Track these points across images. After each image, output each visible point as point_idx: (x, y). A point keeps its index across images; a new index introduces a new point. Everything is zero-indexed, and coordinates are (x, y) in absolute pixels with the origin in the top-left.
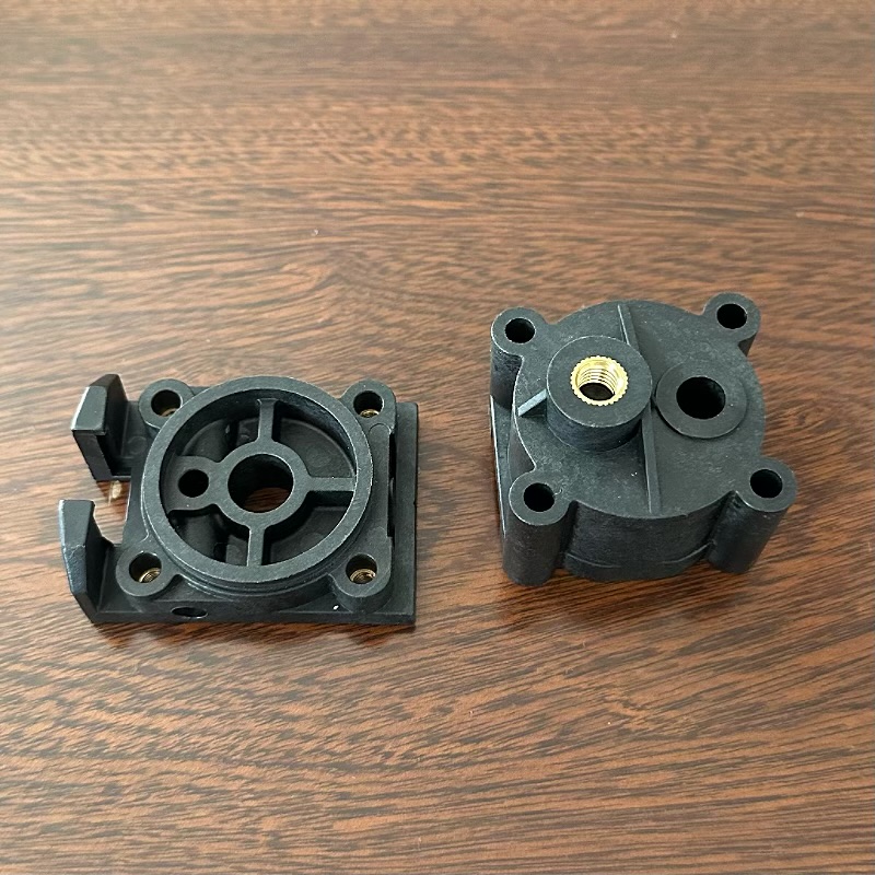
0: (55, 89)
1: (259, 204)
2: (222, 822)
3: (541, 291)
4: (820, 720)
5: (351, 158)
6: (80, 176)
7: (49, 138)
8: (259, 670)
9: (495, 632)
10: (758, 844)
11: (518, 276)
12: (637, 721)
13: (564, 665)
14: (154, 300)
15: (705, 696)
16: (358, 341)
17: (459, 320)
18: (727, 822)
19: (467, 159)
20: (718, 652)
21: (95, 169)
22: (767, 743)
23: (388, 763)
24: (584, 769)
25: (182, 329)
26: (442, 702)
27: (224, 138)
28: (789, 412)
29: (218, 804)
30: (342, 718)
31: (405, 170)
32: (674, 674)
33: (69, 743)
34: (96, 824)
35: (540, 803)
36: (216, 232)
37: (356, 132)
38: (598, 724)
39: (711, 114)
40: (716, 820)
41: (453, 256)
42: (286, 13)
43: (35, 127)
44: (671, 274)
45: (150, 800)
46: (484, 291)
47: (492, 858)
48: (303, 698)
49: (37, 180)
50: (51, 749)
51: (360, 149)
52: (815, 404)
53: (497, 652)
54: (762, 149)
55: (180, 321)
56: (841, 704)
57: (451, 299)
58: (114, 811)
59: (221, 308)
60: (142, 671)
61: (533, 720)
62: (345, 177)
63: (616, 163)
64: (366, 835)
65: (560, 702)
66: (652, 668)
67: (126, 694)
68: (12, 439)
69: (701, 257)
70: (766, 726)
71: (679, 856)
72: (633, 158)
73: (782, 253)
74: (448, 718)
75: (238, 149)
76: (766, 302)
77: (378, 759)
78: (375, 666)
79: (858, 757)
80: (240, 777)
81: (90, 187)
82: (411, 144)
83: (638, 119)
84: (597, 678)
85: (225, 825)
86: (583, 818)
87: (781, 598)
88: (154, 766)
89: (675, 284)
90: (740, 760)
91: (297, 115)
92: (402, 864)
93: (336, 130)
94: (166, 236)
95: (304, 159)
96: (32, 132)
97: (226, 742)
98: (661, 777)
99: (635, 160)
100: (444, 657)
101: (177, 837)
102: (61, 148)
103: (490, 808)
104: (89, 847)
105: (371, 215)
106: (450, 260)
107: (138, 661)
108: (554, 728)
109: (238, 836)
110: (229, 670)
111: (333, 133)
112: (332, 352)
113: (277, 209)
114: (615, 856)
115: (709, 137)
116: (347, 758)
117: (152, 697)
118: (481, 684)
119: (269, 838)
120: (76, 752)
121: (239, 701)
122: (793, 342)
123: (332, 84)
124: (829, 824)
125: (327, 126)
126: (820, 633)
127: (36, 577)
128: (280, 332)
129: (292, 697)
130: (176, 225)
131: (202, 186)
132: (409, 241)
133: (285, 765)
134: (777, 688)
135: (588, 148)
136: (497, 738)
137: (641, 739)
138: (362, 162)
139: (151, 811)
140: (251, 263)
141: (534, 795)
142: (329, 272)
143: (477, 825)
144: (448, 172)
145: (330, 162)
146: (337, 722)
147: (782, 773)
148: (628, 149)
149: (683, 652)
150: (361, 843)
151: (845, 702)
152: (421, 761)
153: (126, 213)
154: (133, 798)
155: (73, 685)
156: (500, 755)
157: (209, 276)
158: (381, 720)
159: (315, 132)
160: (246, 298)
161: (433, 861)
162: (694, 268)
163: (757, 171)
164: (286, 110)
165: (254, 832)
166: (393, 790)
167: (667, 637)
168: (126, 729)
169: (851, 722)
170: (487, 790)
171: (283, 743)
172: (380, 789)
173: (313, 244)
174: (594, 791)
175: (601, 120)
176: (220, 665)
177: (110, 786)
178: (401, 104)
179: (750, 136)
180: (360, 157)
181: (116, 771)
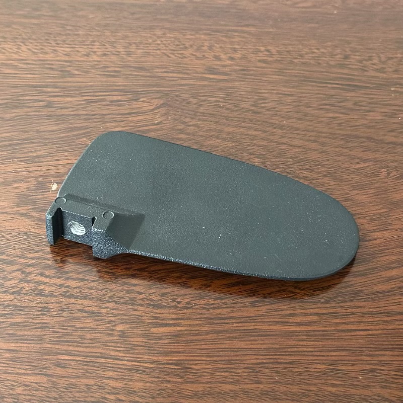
0: (35, 21)
1: (130, 73)
2: (97, 325)
3: (264, 114)
4: (390, 299)
5: (176, 56)
6: (45, 57)
7: (31, 41)
8: (119, 264)
10: (357, 349)
11: (253, 108)
12: (300, 294)
14: (76, 110)
15: (334, 286)
16: (175, 131)
17: (224, 125)
18: (342, 339)
19: (232, 59)
21: (52, 55)
22: (364, 307)
23: (179, 306)
24: (274, 313)
25: (89, 122)
26: (205, 282)
27: (115, 45)
28: (382, 170)
29: (96, 318)
30: (158, 286)
31: (201, 62)
33: (26, 289)
34: (37, 323)
35: (252, 326)
36: (108, 84)
37: (179, 45)
39: (351, 45)
40: (336, 337)
41: (222, 98)
43: (24, 37)
44: (328, 111)
45: (63, 315)
46: (237, 113)
47: (227, 347)
48: (139, 277)
49: (25, 58)
50: (17, 291)
51: (180, 52)
52: (396, 167)
54: (376, 61)
55: (89, 119)
56: (401, 293)
57: (221, 116)
58: (45, 318)
59: (108, 115)
60: (62, 262)
61: (250, 292)
62: (172, 63)
63: (303, 63)
64: (166, 334)
67: (55, 270)
68: (5, 164)
69: (344, 104)
70: (363, 300)
71: (318, 352)
73: (383, 104)
74: (209, 289)
75: (121, 50)
76: (374, 124)
77: (174, 304)
80: (107, 308)
81: (49, 62)
82: (205, 51)
83: (316, 46)
85: (98, 327)
86: (271, 333)
88: (66, 301)
89: (331, 115)
90: (350, 314)
91: (150, 37)
92: (183, 347)
93: (169, 44)
94: (85, 84)
95: (153, 55)
96: (23, 38)
97: (101, 293)
98: (310, 318)
99: (313, 63)
101: (75, 330)
102: (36, 46)
103: (227, 327)
104: (33, 333)
105: (183, 79)
106: (221, 100)
107: (61, 257)
108: (260, 296)
109: (104, 332)
111: (167, 45)
112: (162, 135)
113: (139, 75)
114: (286, 350)
115: (349, 55)
116: (159, 302)
117: (67, 273)
119: (119, 333)
120: (28, 293)
121: (108, 276)
122: (387, 142)
123: (168, 25)
124: (392, 343)
125: (165, 42)
126: (393, 263)
127: (14, 221)
128: (137, 126)
129: (134, 276)
130: (89, 79)
131: (103, 64)
132: (202, 91)
133: (129, 304)
134: (369, 285)
135: (290, 57)
136: (233, 298)
137: (302, 302)
138: (180, 58)
139: (64, 319)
140: (124, 97)
141: (249, 322)
142: (162, 102)
143: (220, 333)
144: (223, 64)
145: (165, 57)
146: (155, 288)
147: (370, 320)
148: (310, 58)
150: (164, 338)
152: (195, 306)
153: (64, 73)
154: (56, 313)
155: (30, 265)
156: (233, 305)
157: (104, 101)
158: (177, 288)
159: (159, 44)
160: (121, 111)
161: (198, 347)
162: (340, 108)
163: (373, 70)
164: (145, 35)
165: (113, 330)
166: (180, 317)
168: (53, 285)
170: (227, 319)
171: (129, 295)
172: (174, 316)
173: (154, 90)
174: (278, 322)
175: (297, 45)
177: (45, 308)
178: (201, 35)
179: (370, 55)
180: (180, 56)
181: (48, 302)
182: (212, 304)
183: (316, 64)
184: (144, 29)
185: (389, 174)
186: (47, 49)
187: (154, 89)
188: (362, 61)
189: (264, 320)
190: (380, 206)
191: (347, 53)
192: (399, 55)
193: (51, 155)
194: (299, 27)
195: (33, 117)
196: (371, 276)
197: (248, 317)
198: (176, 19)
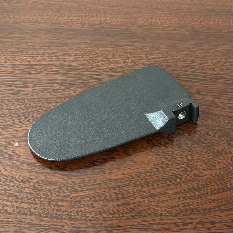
0: (10, 40)
1: (64, 72)
4: (213, 213)
5: (92, 61)
6: (15, 63)
7: (7, 53)
8: (53, 193)
9: (121, 186)
12: (160, 211)
13: (141, 195)
14: (32, 96)
15: (180, 205)
19: (126, 63)
20: (185, 194)
21: (20, 61)
22: (197, 219)
23: (87, 219)
24: (144, 223)
25: (40, 103)
26: (104, 204)
27: (56, 55)
28: (211, 132)
29: (38, 227)
30: (75, 206)
31: (107, 65)
32: (172, 199)
36: (52, 79)
37: (94, 54)
38: (149, 211)
39: (196, 54)
42: (77, 23)
45: (18, 226)
48: (64, 201)
49: (4, 64)
51: (95, 59)
52: (219, 130)
53: (122, 191)
54: (210, 64)
55: (39, 101)
56: (219, 209)
58: (7, 228)
59: (51, 98)
60: (19, 192)
61: (130, 210)
62: (90, 66)
65: (138, 205)
66: (166, 197)
67: (14, 197)
69: (190, 91)
70: (197, 214)
72: (172, 64)
73: (213, 91)
74: (106, 208)
75: (60, 58)
76: (207, 103)
77: (84, 218)
78: (86, 193)
79: (223, 224)
80: (44, 221)
81: (17, 66)
82: (110, 58)
83: (175, 54)
84: (150, 199)
87: (205, 180)
88: (20, 217)
90: (189, 223)
91: (78, 50)
93: (89, 54)
94: (38, 79)
95: (79, 61)
96: (3, 51)
97: (41, 211)
98: (165, 226)
100: (106, 192)
102: (10, 56)
105: (96, 76)
107: (19, 189)
108: (136, 212)
110: (44, 193)
111: (88, 54)
113: (70, 73)
115: (195, 60)
116: (76, 217)
117: (21, 199)
118: (116, 199)
121: (46, 201)
122: (215, 114)
123: (89, 42)
125: (86, 53)
126: (215, 190)
129: (61, 200)
130: (41, 76)
131: (49, 67)
133: (58, 218)
134: (201, 204)
135: (160, 61)
136: (119, 214)
137: (160, 216)
138: (95, 62)
139: (18, 228)
140: (61, 87)
141: (129, 229)
142: (83, 90)
144: (120, 66)
145: (86, 62)
146: (74, 208)
147: (200, 227)
148: (171, 62)
149: (175, 193)
151: (221, 209)
152: (97, 219)
153: (26, 72)
154: (14, 225)
156: (120, 218)
157: (49, 90)
158: (86, 207)
159: (83, 54)
160: (59, 96)
163: (208, 69)
164: (75, 48)
166: (88, 226)
167: (171, 189)
168: (13, 207)
169: (222, 214)
170: (115, 227)
171: (58, 212)
172: (84, 226)
174: (146, 229)
175: (164, 54)
176: (42, 191)
177: (7, 221)
178: (108, 48)
179: (207, 60)
180: (95, 61)
181: (9, 217)
182: (107, 218)
183: (175, 65)
184: (75, 44)
185: (215, 134)
186: (16, 58)
187: (79, 82)
188: (202, 63)
189: (138, 228)
190: (209, 154)
191: (194, 59)
192: (224, 60)
193: (16, 124)
194: (166, 42)
195: (6, 100)
196: (202, 198)
197: (128, 226)
198: (93, 38)
